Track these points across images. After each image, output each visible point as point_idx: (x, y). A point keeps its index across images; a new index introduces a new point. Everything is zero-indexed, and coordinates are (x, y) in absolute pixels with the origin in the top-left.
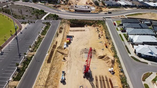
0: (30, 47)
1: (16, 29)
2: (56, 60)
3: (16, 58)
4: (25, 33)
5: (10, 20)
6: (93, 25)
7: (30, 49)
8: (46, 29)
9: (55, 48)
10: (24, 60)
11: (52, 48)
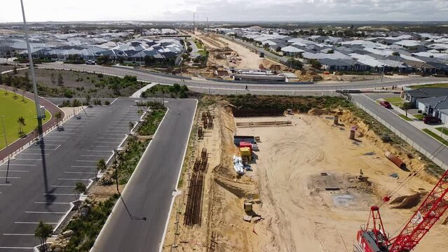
0: (102, 165)
1: (40, 119)
2: (221, 215)
3: (38, 208)
4: (76, 128)
5: (19, 99)
6: (311, 111)
7: (100, 175)
8: (153, 119)
9: (204, 170)
10: (75, 214)
11: (191, 171)
